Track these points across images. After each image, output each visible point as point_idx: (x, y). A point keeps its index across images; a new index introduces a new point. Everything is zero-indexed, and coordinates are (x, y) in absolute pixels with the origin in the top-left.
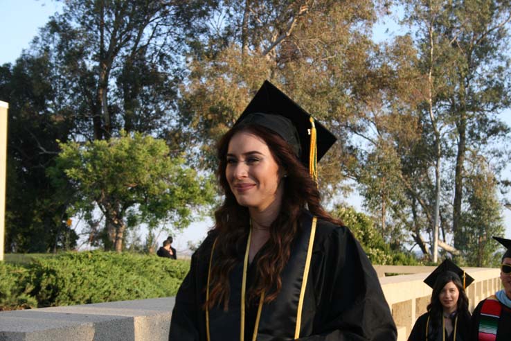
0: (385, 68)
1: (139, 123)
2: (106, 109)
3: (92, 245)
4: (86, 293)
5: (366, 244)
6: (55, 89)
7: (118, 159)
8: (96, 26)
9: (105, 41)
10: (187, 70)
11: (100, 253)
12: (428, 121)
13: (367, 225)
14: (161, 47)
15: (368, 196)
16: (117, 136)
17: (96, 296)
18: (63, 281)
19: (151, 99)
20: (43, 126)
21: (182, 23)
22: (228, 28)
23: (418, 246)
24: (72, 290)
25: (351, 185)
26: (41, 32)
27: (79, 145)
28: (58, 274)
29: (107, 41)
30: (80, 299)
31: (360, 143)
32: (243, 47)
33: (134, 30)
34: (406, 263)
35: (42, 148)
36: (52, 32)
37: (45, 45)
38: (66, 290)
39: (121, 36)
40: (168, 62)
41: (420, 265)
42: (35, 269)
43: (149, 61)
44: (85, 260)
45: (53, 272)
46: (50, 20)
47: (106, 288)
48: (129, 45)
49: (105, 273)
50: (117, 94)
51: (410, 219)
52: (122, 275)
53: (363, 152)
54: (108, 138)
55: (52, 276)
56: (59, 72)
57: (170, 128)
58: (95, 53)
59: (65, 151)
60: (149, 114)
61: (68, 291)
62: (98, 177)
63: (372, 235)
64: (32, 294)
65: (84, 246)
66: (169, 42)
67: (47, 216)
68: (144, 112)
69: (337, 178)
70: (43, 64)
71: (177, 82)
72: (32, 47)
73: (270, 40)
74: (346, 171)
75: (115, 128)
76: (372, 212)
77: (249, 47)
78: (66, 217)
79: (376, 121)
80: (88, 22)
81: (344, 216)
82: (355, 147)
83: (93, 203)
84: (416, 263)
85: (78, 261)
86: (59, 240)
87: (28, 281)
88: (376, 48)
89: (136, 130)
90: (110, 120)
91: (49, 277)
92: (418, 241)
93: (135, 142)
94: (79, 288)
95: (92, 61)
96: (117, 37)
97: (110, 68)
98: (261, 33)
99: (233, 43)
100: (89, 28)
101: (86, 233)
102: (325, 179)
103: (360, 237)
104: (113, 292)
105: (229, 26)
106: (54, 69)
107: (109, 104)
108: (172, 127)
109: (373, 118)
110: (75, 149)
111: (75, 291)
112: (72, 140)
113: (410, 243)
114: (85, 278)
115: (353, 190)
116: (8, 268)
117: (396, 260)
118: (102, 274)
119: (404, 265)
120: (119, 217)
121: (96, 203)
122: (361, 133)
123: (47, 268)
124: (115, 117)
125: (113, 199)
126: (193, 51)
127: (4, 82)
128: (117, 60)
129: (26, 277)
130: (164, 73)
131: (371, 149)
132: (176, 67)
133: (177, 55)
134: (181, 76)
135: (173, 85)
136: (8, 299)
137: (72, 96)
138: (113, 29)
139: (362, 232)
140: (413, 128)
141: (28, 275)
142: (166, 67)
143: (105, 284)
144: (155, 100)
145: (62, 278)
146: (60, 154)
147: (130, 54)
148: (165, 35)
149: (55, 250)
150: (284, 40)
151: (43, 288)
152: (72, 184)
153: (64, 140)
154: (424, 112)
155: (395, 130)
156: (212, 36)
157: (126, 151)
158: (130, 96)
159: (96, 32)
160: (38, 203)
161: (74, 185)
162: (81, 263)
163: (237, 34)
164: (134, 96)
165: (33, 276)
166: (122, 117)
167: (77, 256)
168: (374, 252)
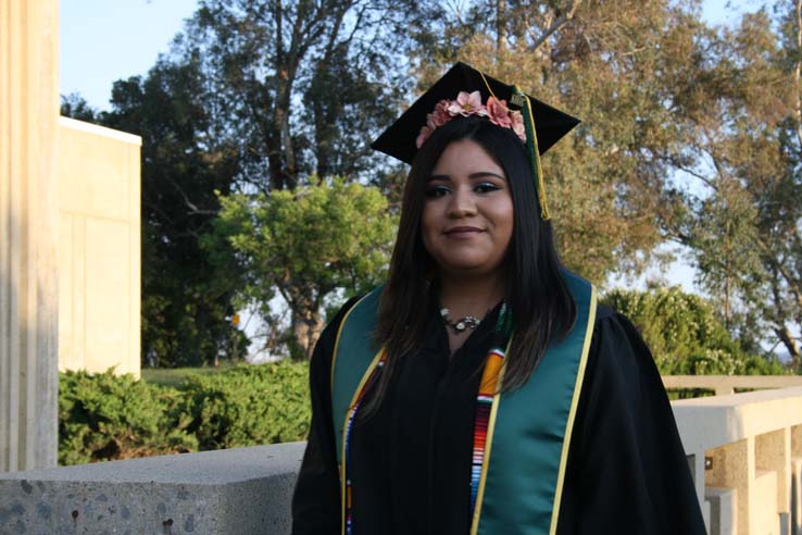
0: (725, 65)
1: (339, 162)
2: (288, 139)
3: (272, 353)
4: (272, 427)
5: (701, 344)
6: (209, 114)
7: (310, 220)
8: (270, 14)
9: (284, 37)
10: (412, 79)
11: (290, 365)
12: (796, 145)
13: (703, 312)
14: (371, 44)
15: (704, 268)
16: (306, 184)
17: (287, 431)
18: (236, 410)
19: (358, 124)
20: (192, 171)
21: (402, 5)
22: (474, 10)
23: (782, 344)
24: (250, 423)
25: (675, 251)
26: (188, 25)
27: (248, 199)
28: (228, 399)
29: (287, 36)
30: (263, 436)
31: (687, 184)
32: (498, 40)
33: (329, 17)
34: (766, 371)
35: (192, 206)
36: (203, 25)
37: (192, 45)
38: (240, 423)
39: (308, 28)
40: (382, 67)
41: (790, 374)
42: (193, 392)
43: (353, 65)
44: (268, 375)
45: (220, 395)
46: (201, 7)
48: (320, 42)
49: (299, 395)
50: (304, 119)
51: (769, 303)
53: (692, 198)
54: (292, 187)
55: (218, 401)
56: (216, 87)
57: (388, 171)
58: (269, 56)
59: (228, 210)
60: (355, 148)
61: (245, 424)
62: (280, 248)
63: (712, 328)
64: (190, 429)
66: (382, 34)
67: (203, 311)
68: (347, 145)
69: (652, 241)
70: (190, 75)
71: (396, 97)
72: (173, 51)
73: (540, 26)
74: (666, 229)
75: (302, 171)
76: (710, 293)
77: (508, 38)
78: (231, 311)
79: (712, 148)
80: (257, 8)
81: (666, 299)
82: (679, 190)
83: (272, 288)
84: (782, 371)
85: (257, 378)
86: (222, 347)
87: (183, 411)
88: (711, 34)
89: (335, 174)
90: (296, 159)
91: (214, 403)
92: (783, 336)
93: (335, 192)
94: (261, 419)
95: (265, 69)
96: (302, 30)
97: (292, 78)
98: (527, 15)
99: (483, 32)
100: (259, 17)
101: (263, 335)
102: (632, 243)
103: (693, 333)
105: (476, 8)
106: (207, 83)
107: (292, 134)
108: (392, 167)
109: (707, 146)
110: (242, 206)
111: (254, 425)
112: (237, 192)
113: (771, 340)
114: (269, 404)
115: (676, 259)
116: (152, 391)
117: (751, 367)
118: (295, 397)
119: (763, 374)
120: (314, 309)
121: (277, 289)
122: (689, 168)
123: (211, 389)
124: (302, 154)
125: (304, 281)
126: (421, 47)
127: (131, 106)
128: (304, 64)
129: (179, 404)
130: (377, 84)
131: (706, 193)
132: (395, 74)
133: (396, 55)
134: (403, 88)
135: (390, 102)
136: (153, 439)
137: (236, 123)
138: (296, 17)
139: (696, 326)
140: (771, 159)
141: (181, 400)
142: (380, 74)
143: (301, 413)
144: (364, 127)
145: (234, 404)
146: (221, 213)
147: (323, 56)
148: (377, 25)
149: (217, 363)
150: (562, 26)
151: (206, 421)
152: (239, 261)
154: (789, 133)
155: (742, 164)
156: (450, 24)
157: (323, 207)
158: (324, 122)
159: (270, 23)
160: (189, 290)
161: (243, 261)
162: (262, 380)
163: (489, 19)
164: (331, 119)
165: (190, 402)
166: (313, 154)
167: (255, 371)
168: (713, 355)
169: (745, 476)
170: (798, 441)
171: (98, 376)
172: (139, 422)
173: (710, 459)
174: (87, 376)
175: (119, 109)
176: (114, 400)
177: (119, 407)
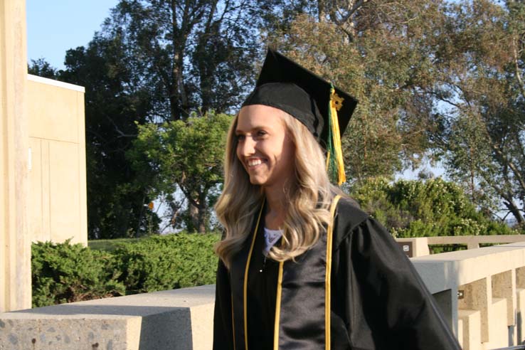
1: (216, 101)
2: (183, 89)
3: (174, 227)
4: (174, 276)
5: (457, 215)
6: (130, 71)
7: (196, 140)
8: (168, 4)
9: (177, 19)
13: (458, 194)
14: (236, 21)
16: (195, 115)
17: (184, 279)
18: (150, 266)
19: (227, 75)
20: (120, 109)
23: (511, 214)
24: (160, 275)
26: (113, 13)
27: (157, 126)
28: (145, 259)
29: (179, 18)
30: (168, 283)
31: (446, 110)
32: (319, 17)
34: (500, 232)
35: (120, 132)
36: (123, 13)
37: (117, 26)
39: (193, 13)
40: (243, 37)
41: (515, 234)
42: (122, 255)
43: (224, 36)
44: (171, 242)
45: (140, 257)
47: (194, 271)
48: (201, 21)
49: (192, 256)
50: (192, 72)
52: (209, 257)
53: (449, 119)
54: (186, 117)
55: (138, 261)
58: (168, 32)
59: (144, 134)
60: (226, 91)
61: (156, 275)
62: (178, 158)
63: (463, 204)
64: (120, 279)
65: (167, 230)
66: (243, 15)
68: (221, 89)
69: (424, 147)
70: (116, 45)
71: (252, 56)
72: (104, 30)
73: (346, 8)
74: (433, 140)
75: (193, 107)
77: (325, 16)
78: (148, 201)
79: (461, 85)
81: (432, 186)
82: (441, 114)
83: (174, 185)
84: (511, 231)
85: (164, 245)
86: (142, 224)
87: (115, 267)
88: (458, 9)
90: (187, 99)
91: (135, 262)
92: (512, 209)
94: (166, 272)
95: (165, 41)
96: (189, 14)
97: (184, 46)
98: (337, 1)
100: (160, 6)
101: (168, 216)
103: (452, 207)
104: (200, 275)
106: (128, 50)
107: (185, 83)
109: (458, 83)
110: (153, 131)
111: (163, 276)
112: (150, 122)
113: (504, 211)
114: (172, 262)
115: (440, 159)
116: (94, 255)
117: (490, 230)
118: (189, 257)
119: (499, 234)
120: (202, 197)
121: (177, 185)
122: (448, 99)
123: (134, 252)
124: (192, 95)
125: (195, 180)
126: (268, 23)
127: (78, 66)
128: (190, 38)
130: (240, 48)
133: (252, 29)
135: (249, 60)
136: (96, 286)
137: (147, 77)
138: (185, 6)
139: (453, 202)
140: (500, 92)
141: (114, 261)
142: (242, 42)
143: (193, 267)
144: (232, 77)
145: (149, 262)
146: (139, 136)
147: (203, 31)
148: (239, 9)
149: (139, 234)
150: (361, 7)
151: (131, 273)
152: (152, 167)
153: (142, 122)
158: (206, 74)
159: (168, 10)
160: (119, 187)
161: (155, 167)
162: (167, 246)
164: (210, 74)
165: (120, 262)
166: (198, 95)
167: (163, 240)
168: (466, 222)
169: (485, 302)
170: (521, 278)
171: (59, 245)
172: (86, 275)
173: (462, 292)
174: (51, 246)
175: (70, 69)
176: (69, 261)
177: (72, 266)
